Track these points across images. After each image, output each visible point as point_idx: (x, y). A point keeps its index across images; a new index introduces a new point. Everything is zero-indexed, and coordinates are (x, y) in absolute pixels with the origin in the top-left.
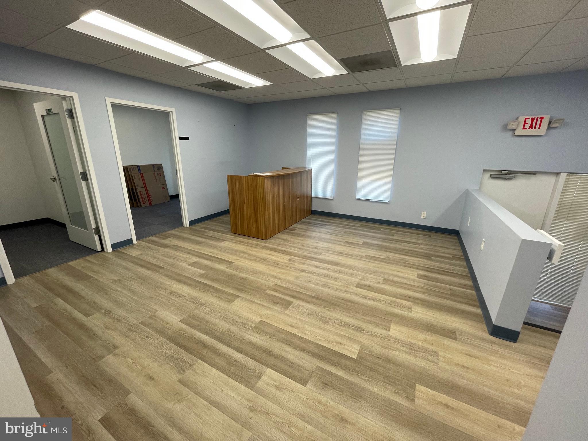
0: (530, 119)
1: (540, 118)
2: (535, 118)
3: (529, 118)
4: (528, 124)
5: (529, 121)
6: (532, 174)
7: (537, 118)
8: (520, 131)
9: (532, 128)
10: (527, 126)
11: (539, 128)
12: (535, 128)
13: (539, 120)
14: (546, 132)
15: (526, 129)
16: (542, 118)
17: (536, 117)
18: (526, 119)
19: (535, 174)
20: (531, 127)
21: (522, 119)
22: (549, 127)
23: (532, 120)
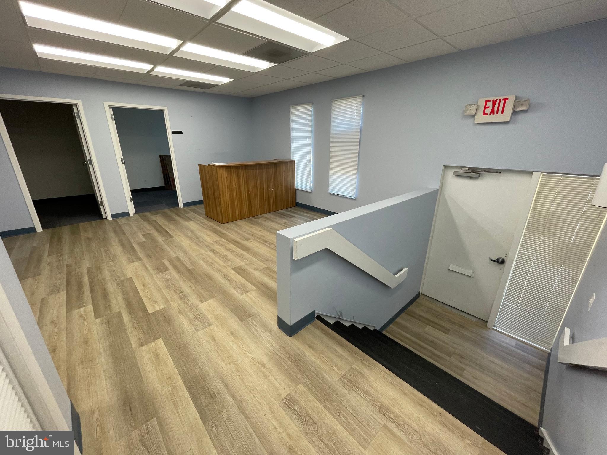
0: (492, 101)
1: (503, 99)
2: (497, 100)
3: (490, 101)
4: (488, 107)
5: (490, 104)
6: (497, 172)
7: (500, 100)
8: (480, 118)
9: (494, 114)
10: (488, 111)
11: (502, 113)
12: (497, 113)
13: (502, 102)
14: (511, 118)
15: (487, 114)
16: (505, 100)
17: (498, 98)
18: (487, 101)
19: (500, 173)
20: (492, 112)
21: (482, 103)
22: (515, 113)
23: (494, 103)
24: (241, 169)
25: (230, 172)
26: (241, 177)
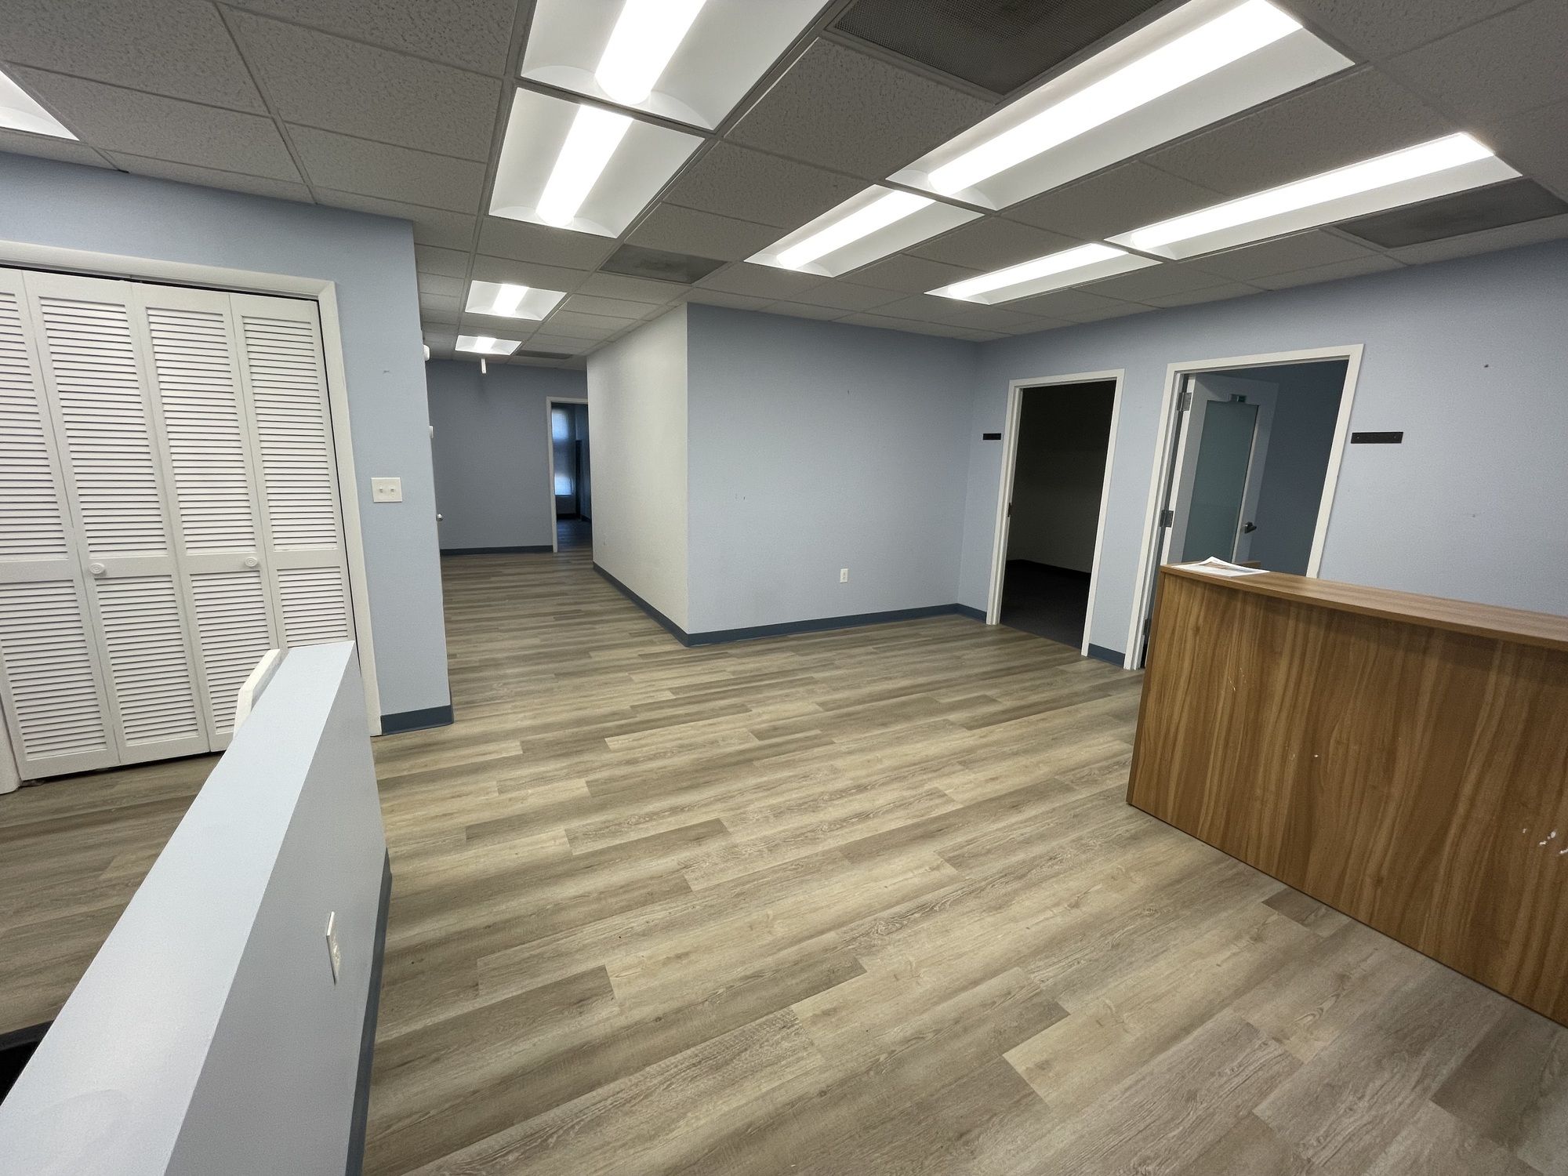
24: (1297, 619)
25: (1224, 613)
26: (1281, 654)
